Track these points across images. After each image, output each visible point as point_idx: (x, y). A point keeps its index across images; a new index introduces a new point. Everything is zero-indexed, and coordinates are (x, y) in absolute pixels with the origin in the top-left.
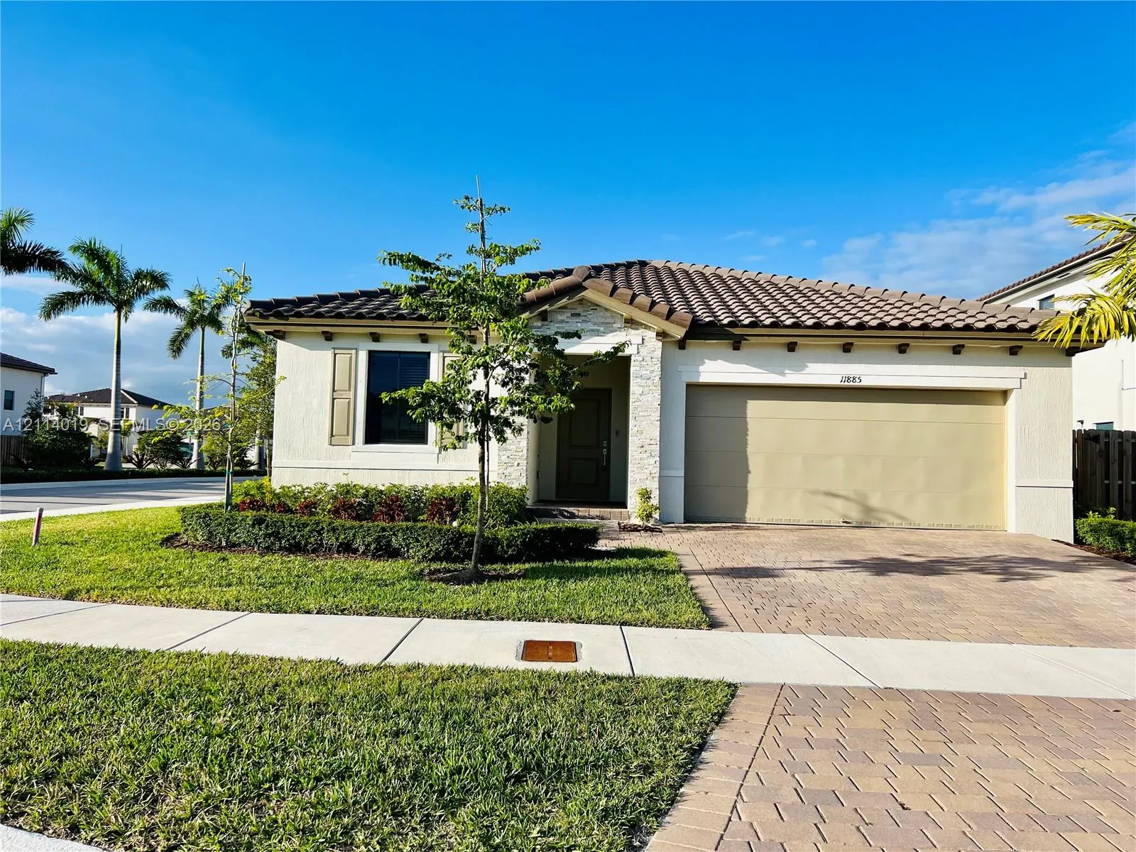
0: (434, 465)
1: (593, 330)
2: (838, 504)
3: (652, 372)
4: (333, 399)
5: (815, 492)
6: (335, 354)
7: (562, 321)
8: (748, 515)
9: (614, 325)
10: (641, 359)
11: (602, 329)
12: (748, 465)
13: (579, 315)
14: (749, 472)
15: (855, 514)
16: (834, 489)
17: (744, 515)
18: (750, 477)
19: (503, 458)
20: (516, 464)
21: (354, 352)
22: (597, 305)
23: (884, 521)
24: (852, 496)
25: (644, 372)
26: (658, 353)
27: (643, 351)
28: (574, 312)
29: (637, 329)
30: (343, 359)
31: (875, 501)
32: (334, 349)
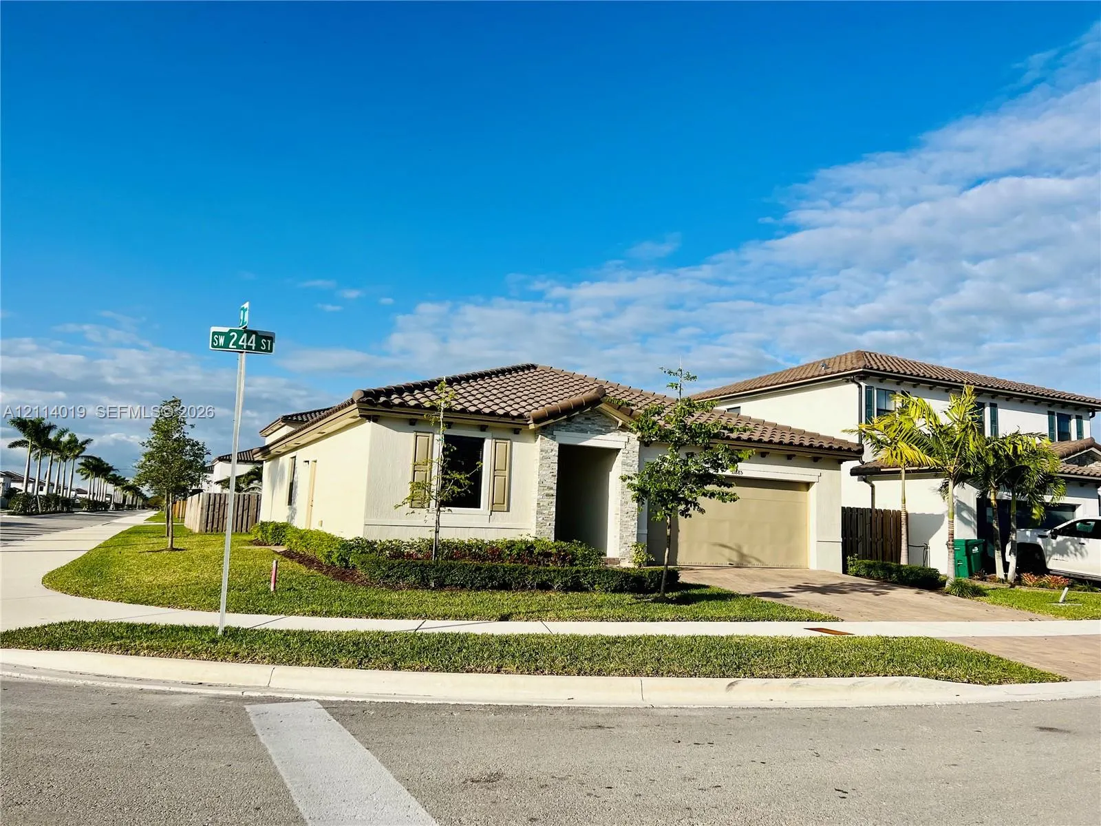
0: (486, 524)
1: (597, 430)
2: (726, 551)
3: (633, 461)
4: (415, 471)
5: (715, 544)
6: (417, 436)
7: (579, 423)
8: (678, 560)
9: (612, 428)
10: (627, 452)
11: (604, 430)
12: (678, 527)
13: (589, 419)
14: (679, 531)
15: (735, 558)
16: (725, 542)
17: (676, 560)
18: (680, 534)
19: (540, 519)
20: (548, 524)
21: (431, 435)
22: (601, 413)
23: (749, 562)
24: (734, 547)
25: (629, 461)
26: (637, 449)
27: (629, 447)
28: (587, 416)
29: (625, 432)
30: (422, 439)
31: (745, 551)
32: (417, 432)
